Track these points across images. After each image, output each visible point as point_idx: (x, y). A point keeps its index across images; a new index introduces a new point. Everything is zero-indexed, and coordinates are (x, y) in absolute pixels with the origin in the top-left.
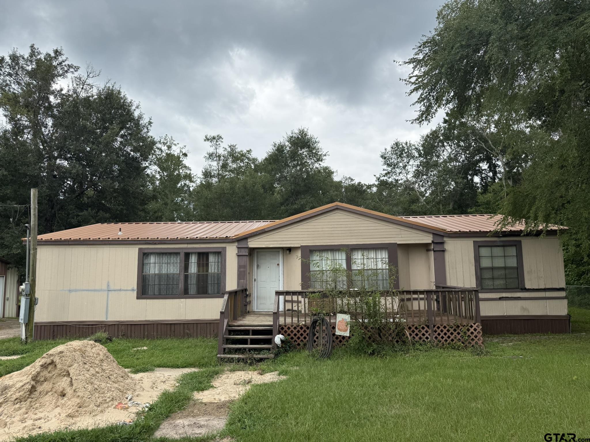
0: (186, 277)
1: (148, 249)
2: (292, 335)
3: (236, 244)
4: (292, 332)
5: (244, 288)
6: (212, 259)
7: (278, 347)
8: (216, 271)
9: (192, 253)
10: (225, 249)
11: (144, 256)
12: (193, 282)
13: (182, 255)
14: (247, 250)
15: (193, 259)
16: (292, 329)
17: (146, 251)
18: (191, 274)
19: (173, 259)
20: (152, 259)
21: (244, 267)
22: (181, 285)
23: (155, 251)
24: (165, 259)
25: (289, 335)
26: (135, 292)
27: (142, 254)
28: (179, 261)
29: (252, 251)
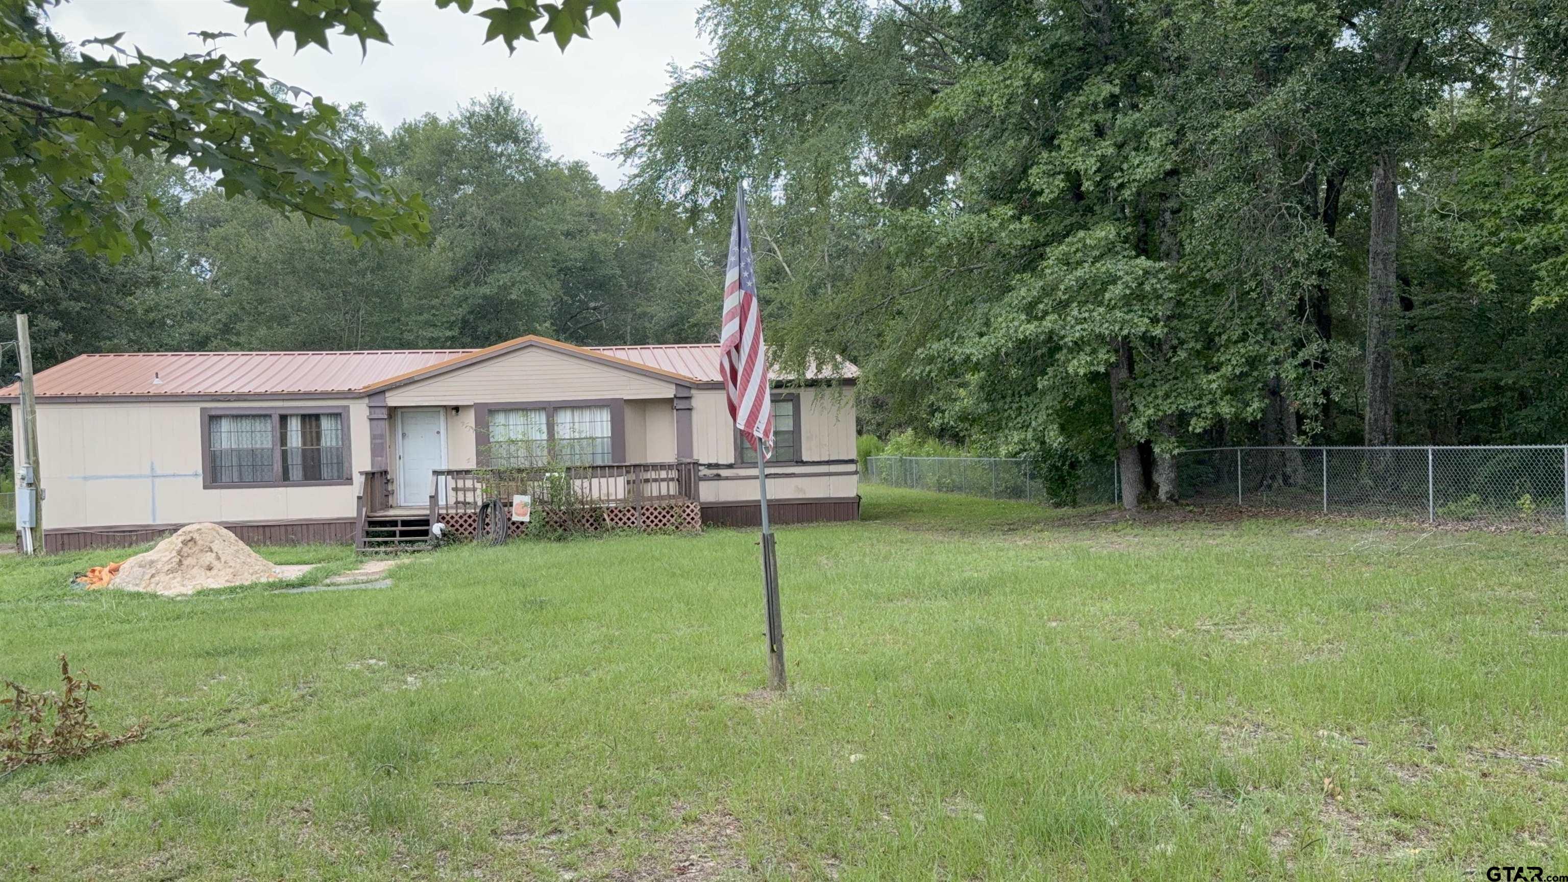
0: (284, 454)
1: (216, 408)
2: (457, 526)
3: (366, 401)
4: (457, 522)
5: (383, 469)
6: (325, 424)
7: (437, 538)
8: (334, 444)
9: (291, 415)
10: (347, 408)
11: (211, 420)
12: (296, 462)
13: (276, 419)
14: (385, 411)
15: (294, 426)
16: (457, 518)
17: (213, 413)
18: (291, 448)
19: (258, 425)
20: (225, 425)
21: (382, 436)
22: (278, 467)
23: (228, 413)
24: (246, 425)
25: (453, 526)
26: (201, 479)
27: (207, 419)
28: (269, 429)
29: (393, 411)
